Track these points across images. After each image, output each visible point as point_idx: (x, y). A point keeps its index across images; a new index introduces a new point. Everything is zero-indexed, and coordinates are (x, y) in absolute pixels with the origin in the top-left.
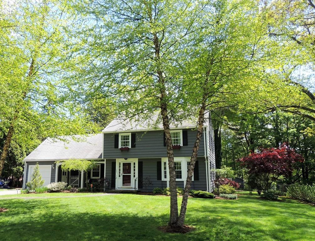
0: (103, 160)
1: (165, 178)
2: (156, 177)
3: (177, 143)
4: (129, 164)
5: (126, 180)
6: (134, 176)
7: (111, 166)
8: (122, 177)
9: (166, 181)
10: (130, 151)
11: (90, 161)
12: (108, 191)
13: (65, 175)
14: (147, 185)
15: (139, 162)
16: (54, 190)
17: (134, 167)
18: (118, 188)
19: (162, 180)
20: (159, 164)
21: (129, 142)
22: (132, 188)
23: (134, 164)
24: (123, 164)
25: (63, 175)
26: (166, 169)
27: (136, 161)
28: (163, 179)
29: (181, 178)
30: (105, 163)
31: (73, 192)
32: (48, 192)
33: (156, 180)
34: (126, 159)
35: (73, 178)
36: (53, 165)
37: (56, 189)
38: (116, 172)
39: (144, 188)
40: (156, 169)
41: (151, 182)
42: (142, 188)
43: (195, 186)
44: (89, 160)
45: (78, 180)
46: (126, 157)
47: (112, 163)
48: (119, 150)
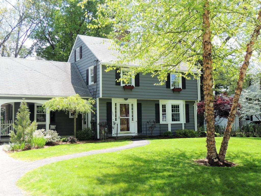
2: (155, 120)
4: (127, 106)
5: (125, 124)
6: (133, 120)
7: (106, 107)
8: (119, 120)
9: (168, 124)
10: (134, 90)
15: (138, 104)
17: (133, 109)
18: (115, 134)
19: (160, 123)
20: (157, 106)
22: (131, 133)
23: (132, 105)
24: (120, 104)
26: (165, 112)
27: (135, 102)
29: (180, 121)
34: (126, 99)
38: (112, 114)
40: (155, 112)
42: (142, 132)
46: (126, 96)
47: (106, 103)
48: (121, 87)
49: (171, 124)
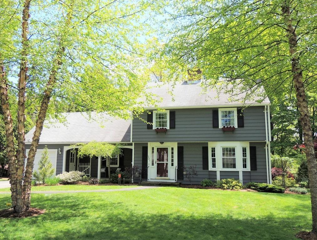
0: (131, 144)
1: (213, 167)
2: (202, 166)
3: (230, 124)
4: (166, 149)
6: (172, 165)
7: (142, 152)
8: (156, 165)
9: (216, 171)
10: (168, 133)
11: (115, 144)
12: (140, 183)
13: (73, 162)
14: (191, 176)
15: (178, 147)
16: (69, 181)
17: (172, 153)
18: (151, 179)
19: (209, 170)
20: (205, 149)
21: (166, 122)
22: (169, 179)
23: (172, 149)
24: (158, 149)
25: (71, 162)
26: (215, 156)
27: (175, 146)
28: (211, 168)
29: (235, 168)
30: (133, 147)
31: (94, 184)
32: (60, 184)
33: (202, 170)
34: (162, 143)
35: (82, 166)
36: (60, 149)
37: (72, 180)
38: (148, 159)
39: (185, 179)
40: (201, 156)
41: (195, 172)
42: (183, 179)
43: (252, 178)
44: (113, 144)
45: (89, 168)
46: (162, 140)
47: (142, 147)
48: (154, 131)
49: (220, 171)
